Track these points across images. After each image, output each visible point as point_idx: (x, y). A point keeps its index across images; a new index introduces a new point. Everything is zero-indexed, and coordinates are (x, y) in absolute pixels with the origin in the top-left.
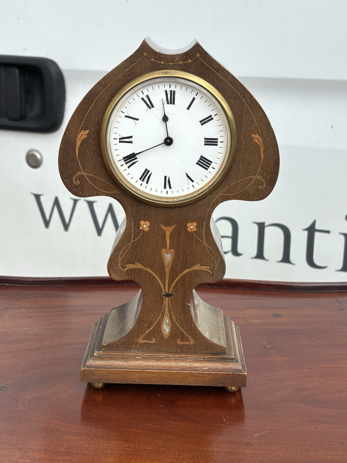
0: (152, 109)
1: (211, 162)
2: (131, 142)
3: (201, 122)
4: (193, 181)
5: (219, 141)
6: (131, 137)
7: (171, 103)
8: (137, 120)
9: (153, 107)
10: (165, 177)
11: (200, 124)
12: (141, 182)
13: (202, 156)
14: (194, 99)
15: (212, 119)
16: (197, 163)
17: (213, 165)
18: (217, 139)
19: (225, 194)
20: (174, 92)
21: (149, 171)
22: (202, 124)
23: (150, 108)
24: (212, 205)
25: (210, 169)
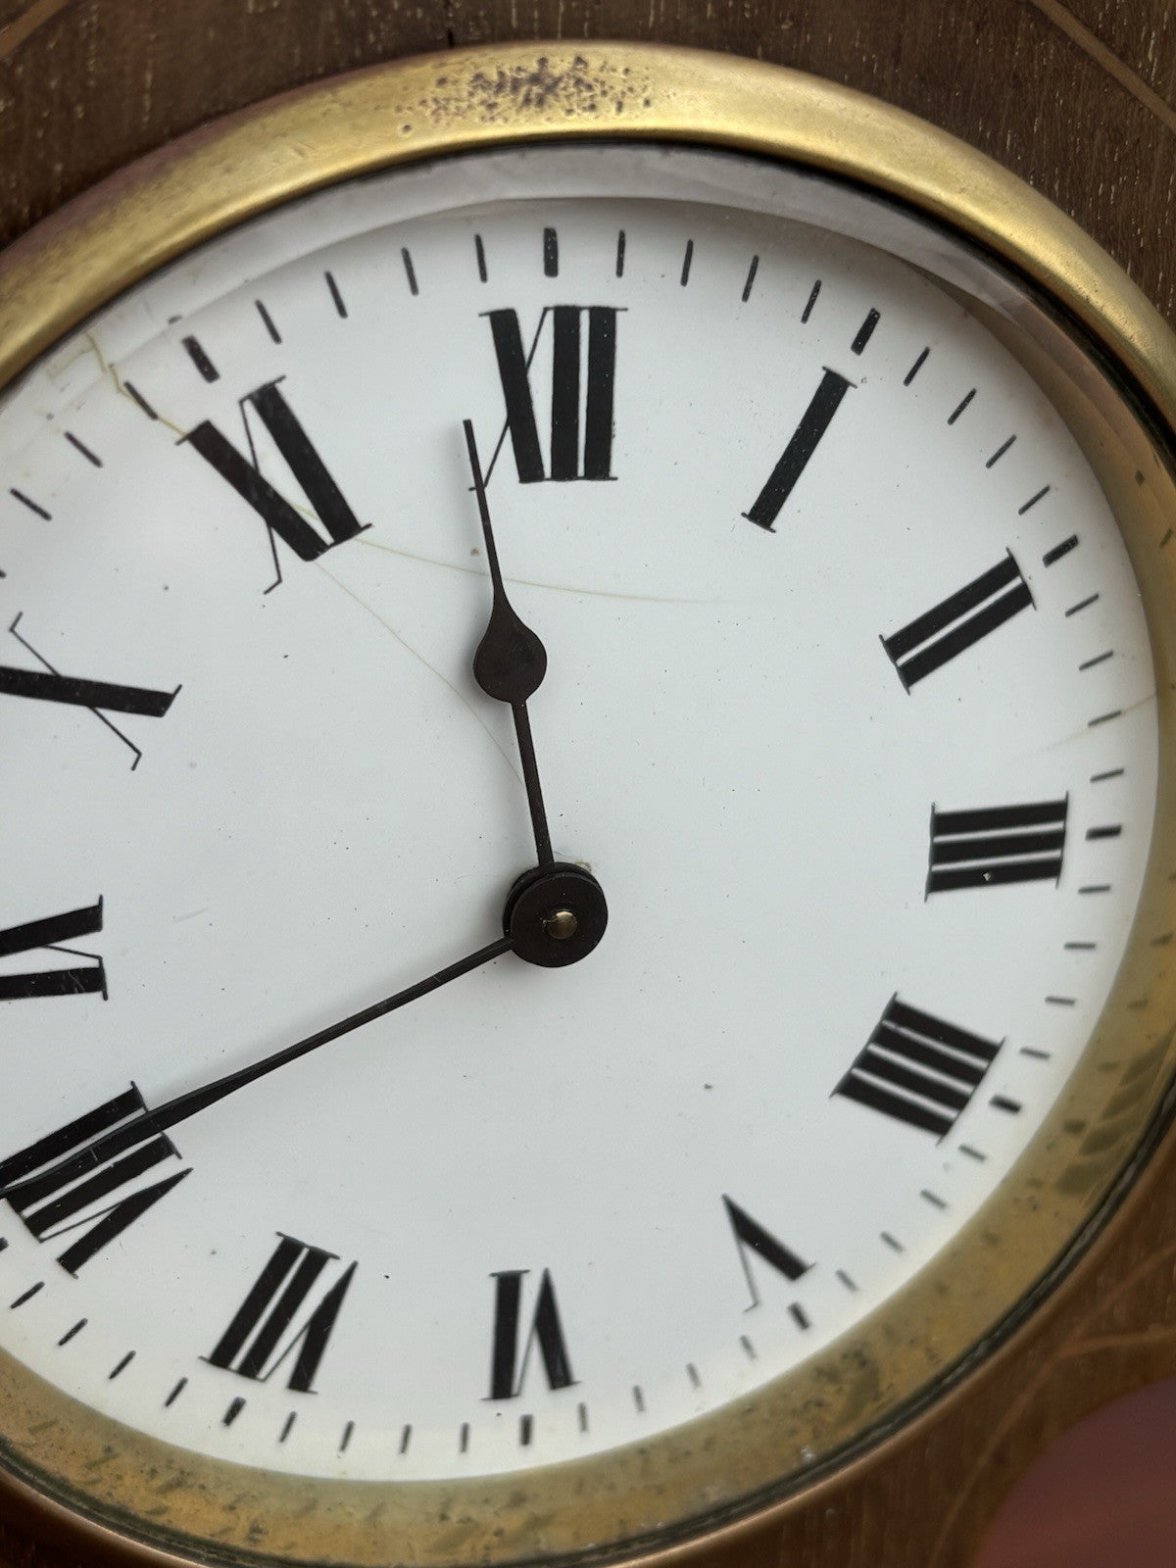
0: (339, 557)
1: (988, 1050)
2: (91, 980)
3: (895, 646)
4: (791, 1267)
5: (1077, 826)
6: (87, 920)
7: (564, 470)
8: (152, 703)
9: (344, 525)
10: (508, 1287)
11: (887, 670)
12: (228, 1385)
13: (898, 1012)
14: (832, 391)
15: (1022, 598)
16: (851, 1088)
17: (1001, 1077)
18: (1057, 811)
19: (1113, 1341)
20: (604, 319)
21: (318, 1260)
22: (911, 674)
23: (308, 547)
24: (983, 1460)
25: (977, 1122)
